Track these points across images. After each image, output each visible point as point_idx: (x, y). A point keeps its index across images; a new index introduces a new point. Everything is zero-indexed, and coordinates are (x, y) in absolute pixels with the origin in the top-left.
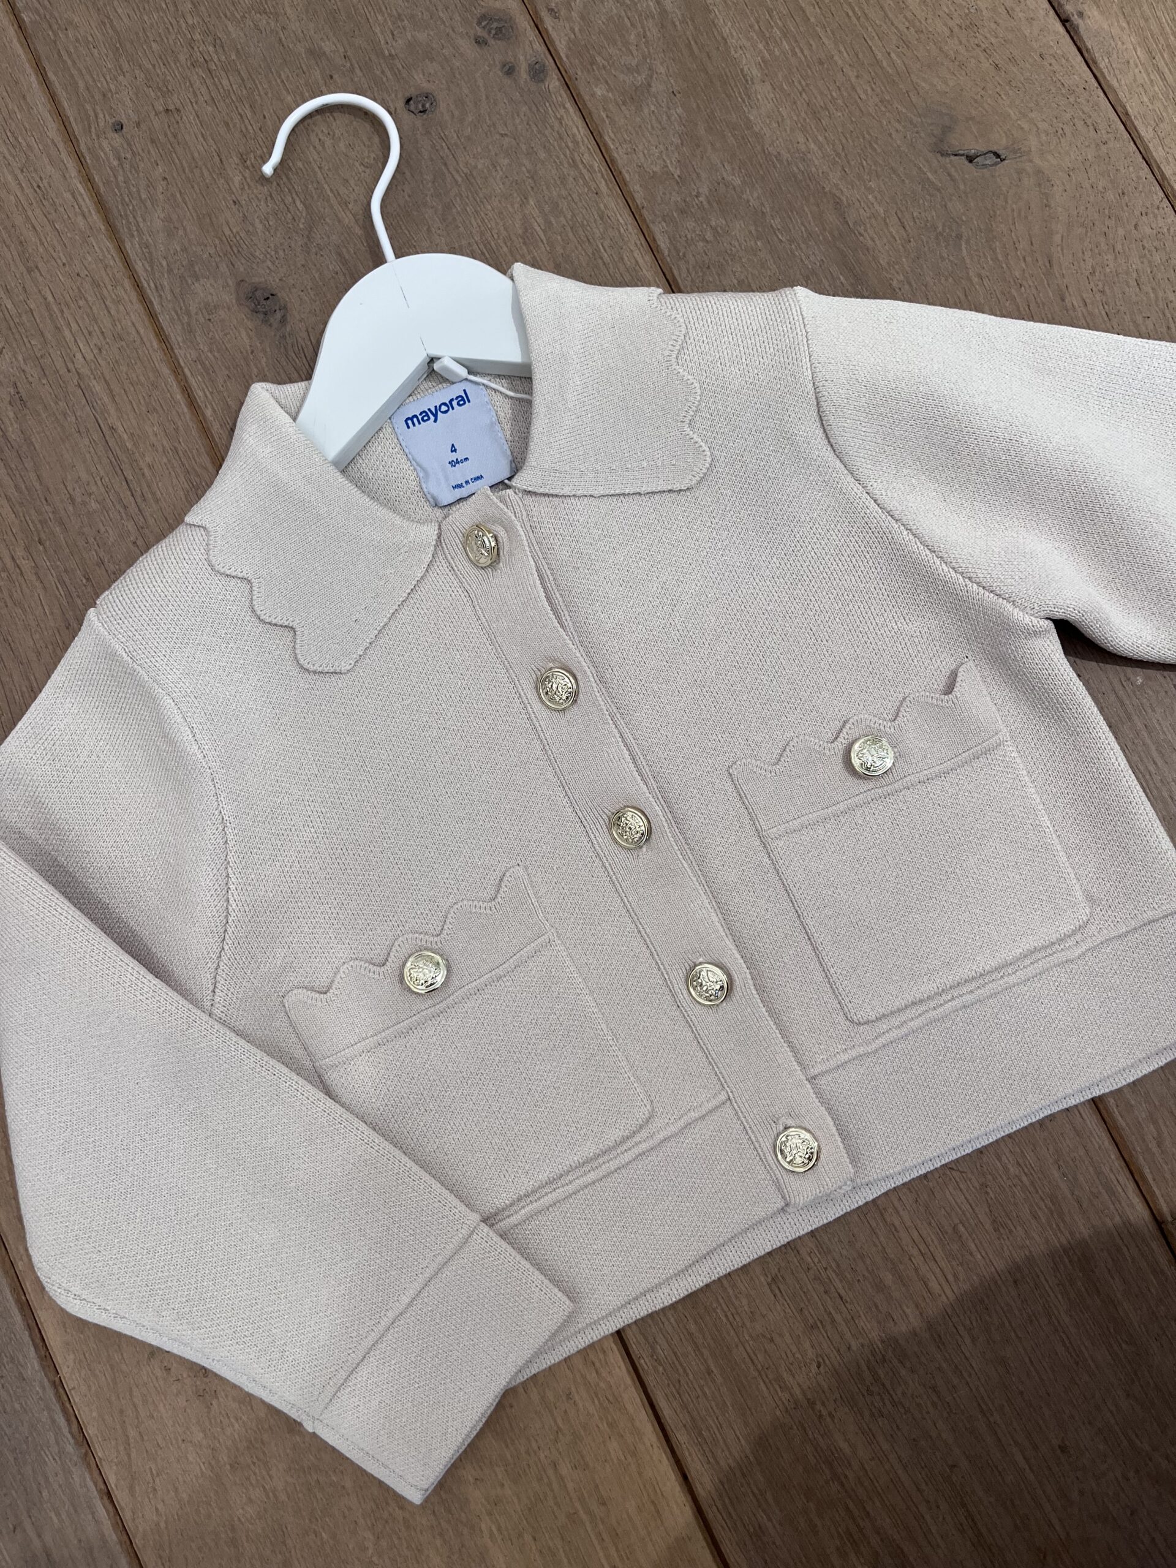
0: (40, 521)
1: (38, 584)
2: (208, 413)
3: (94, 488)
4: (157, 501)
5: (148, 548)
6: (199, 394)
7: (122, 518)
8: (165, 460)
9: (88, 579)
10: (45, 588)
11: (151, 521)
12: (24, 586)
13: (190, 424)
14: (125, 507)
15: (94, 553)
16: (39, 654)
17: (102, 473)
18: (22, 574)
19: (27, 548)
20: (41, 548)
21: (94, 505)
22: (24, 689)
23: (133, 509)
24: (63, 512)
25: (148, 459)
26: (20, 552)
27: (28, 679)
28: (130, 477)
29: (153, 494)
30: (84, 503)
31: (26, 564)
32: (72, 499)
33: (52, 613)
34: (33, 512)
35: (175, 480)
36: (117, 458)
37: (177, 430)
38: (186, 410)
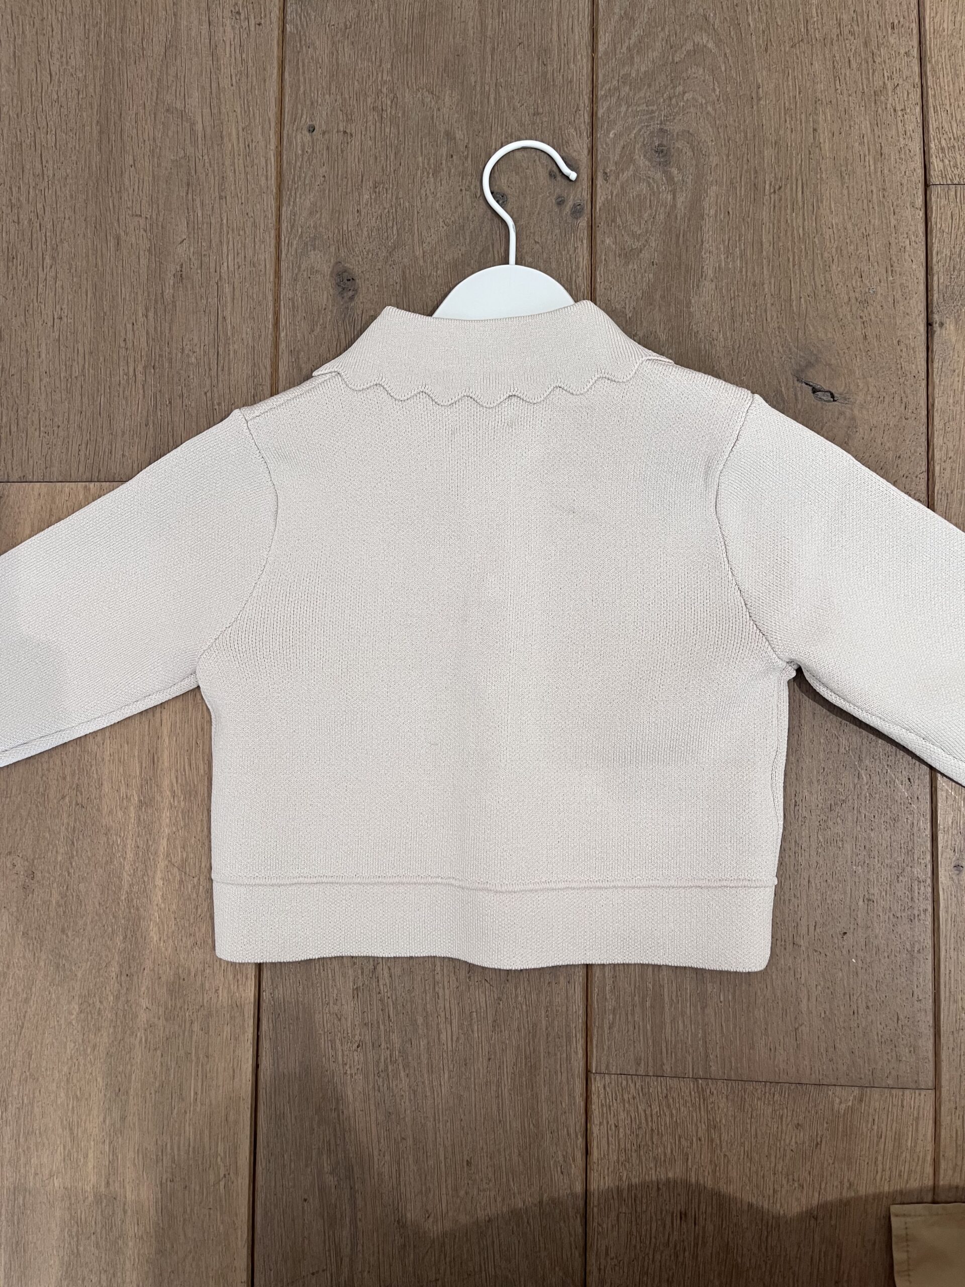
0: (159, 355)
1: (141, 392)
2: (283, 334)
3: (198, 350)
4: (229, 374)
6: (283, 321)
7: (205, 374)
8: (245, 351)
10: (144, 397)
12: (133, 389)
13: (270, 336)
14: (210, 369)
15: (180, 388)
17: (206, 343)
18: (135, 382)
19: (145, 367)
20: (153, 371)
21: (193, 360)
23: (214, 373)
24: (174, 355)
25: (236, 346)
26: (140, 368)
28: (221, 352)
29: (229, 369)
30: (188, 355)
31: (140, 377)
32: (183, 349)
33: (141, 413)
34: (158, 347)
36: (219, 337)
37: (260, 336)
38: (271, 327)
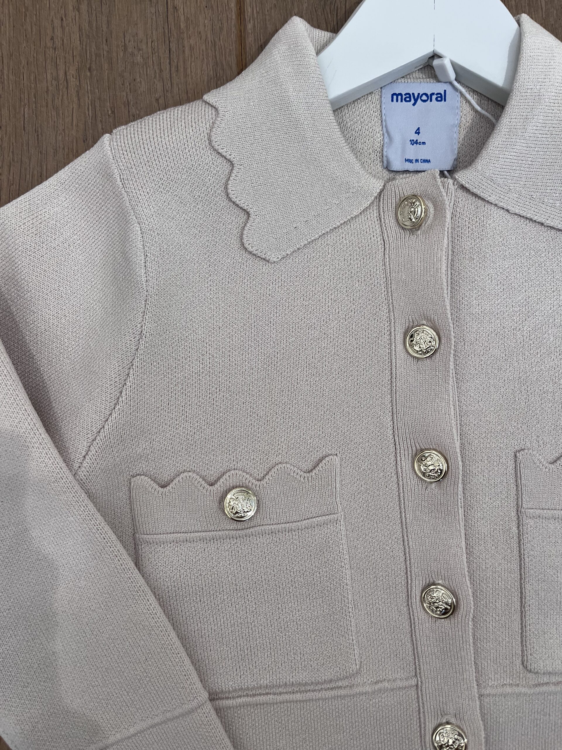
5: (166, 107)
9: (113, 112)
11: (175, 90)
16: (56, 152)
22: (36, 172)
27: (41, 166)
35: (205, 66)
